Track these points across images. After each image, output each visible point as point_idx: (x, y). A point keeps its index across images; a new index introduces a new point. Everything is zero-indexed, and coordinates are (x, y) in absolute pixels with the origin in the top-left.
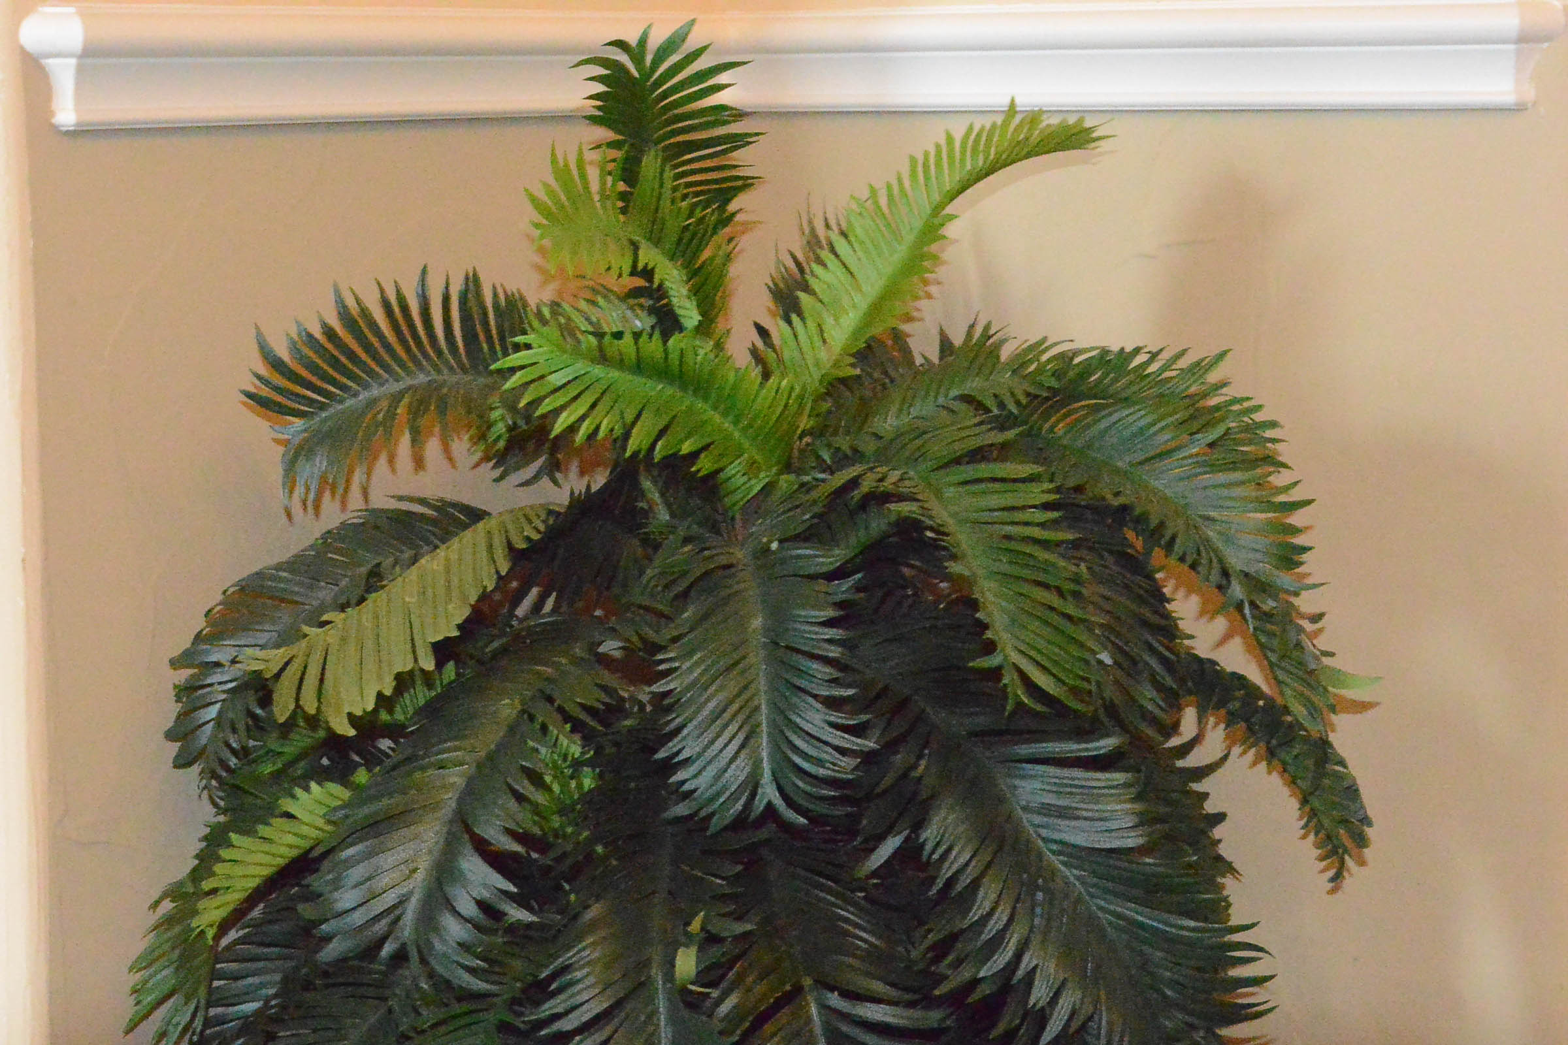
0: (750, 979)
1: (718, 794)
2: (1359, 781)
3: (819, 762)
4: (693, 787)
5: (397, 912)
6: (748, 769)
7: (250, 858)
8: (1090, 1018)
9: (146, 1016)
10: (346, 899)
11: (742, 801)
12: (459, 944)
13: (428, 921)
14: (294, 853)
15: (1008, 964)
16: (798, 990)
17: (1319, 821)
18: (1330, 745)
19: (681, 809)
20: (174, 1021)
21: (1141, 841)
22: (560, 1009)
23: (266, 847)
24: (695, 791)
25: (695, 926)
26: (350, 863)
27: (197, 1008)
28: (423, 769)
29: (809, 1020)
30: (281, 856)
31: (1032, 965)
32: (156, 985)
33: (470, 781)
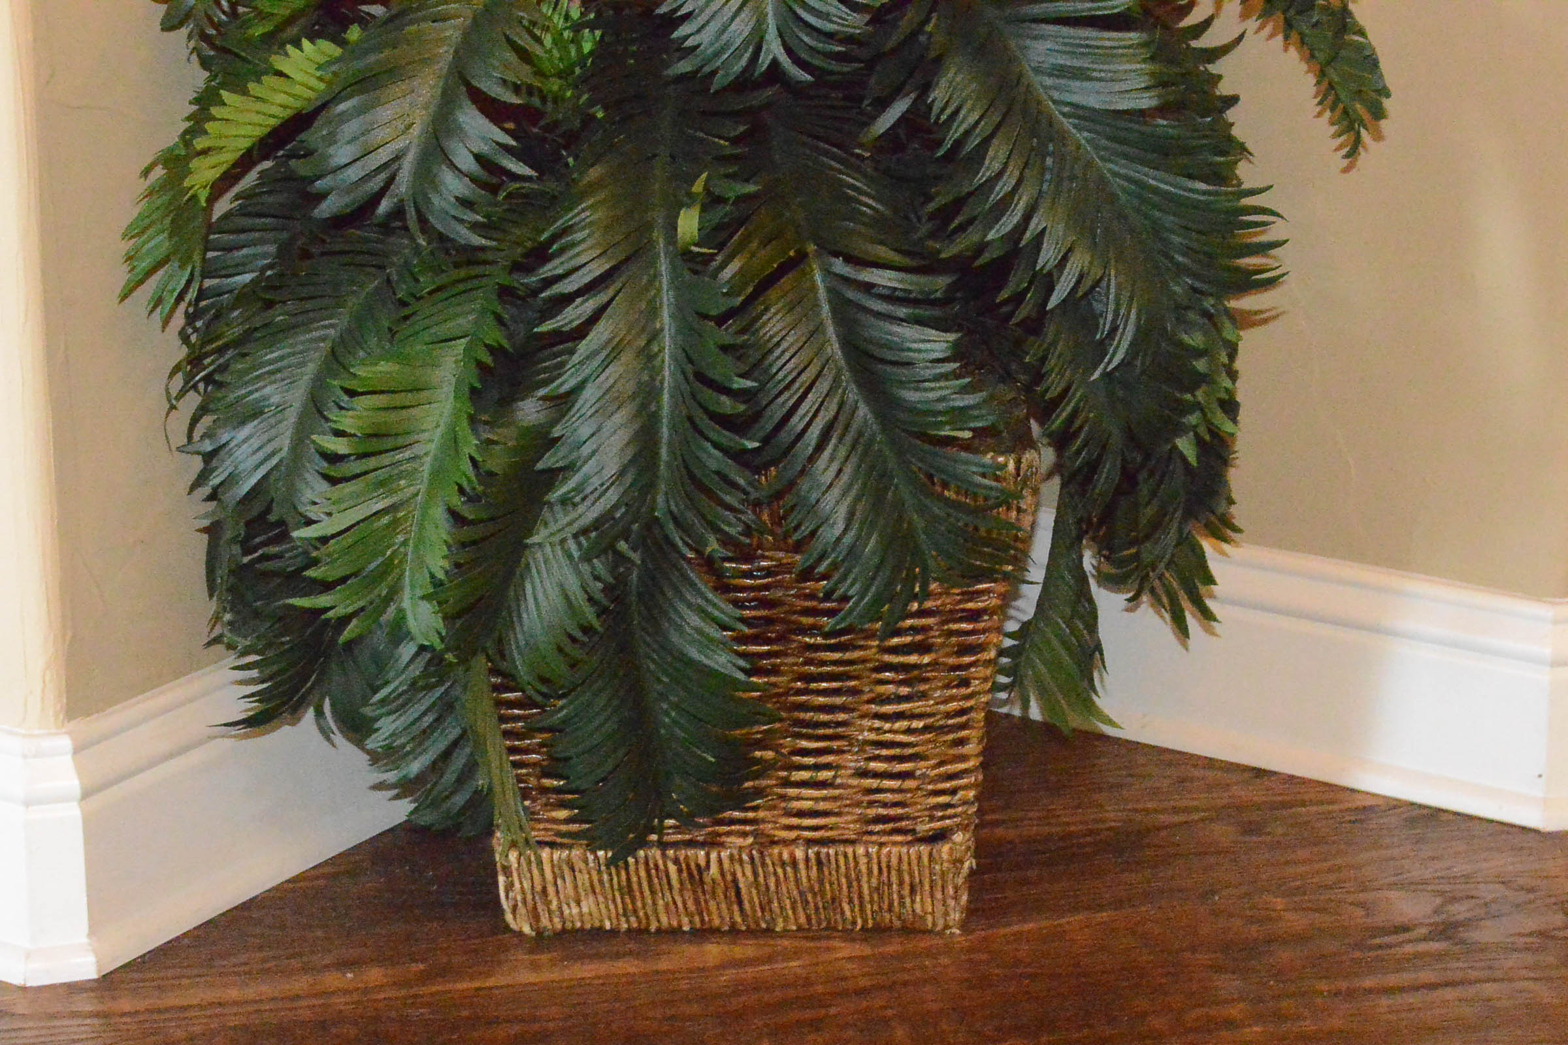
0: (754, 245)
1: (722, 50)
2: (1378, 51)
3: (826, 16)
4: (696, 43)
5: (395, 166)
6: (752, 24)
7: (241, 118)
8: (1097, 283)
9: (141, 282)
10: (341, 154)
11: (747, 55)
12: (457, 198)
13: (425, 174)
14: (287, 113)
15: (1016, 227)
16: (802, 256)
17: (1336, 95)
18: (1350, 14)
19: (684, 67)
20: (170, 287)
21: (1154, 103)
22: (560, 271)
23: (259, 106)
24: (698, 46)
25: (698, 187)
26: (344, 118)
27: (192, 274)
28: (417, 21)
29: (813, 288)
30: (274, 116)
31: (1040, 228)
32: (149, 252)
33: (466, 35)
